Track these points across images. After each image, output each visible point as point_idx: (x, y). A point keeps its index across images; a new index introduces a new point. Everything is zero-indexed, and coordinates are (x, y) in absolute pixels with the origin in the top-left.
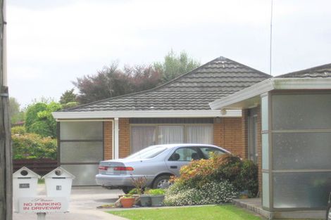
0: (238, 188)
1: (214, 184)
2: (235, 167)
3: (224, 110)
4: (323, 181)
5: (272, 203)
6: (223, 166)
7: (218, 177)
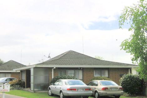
0: (21, 86)
1: (17, 86)
2: (20, 82)
3: (16, 71)
4: (43, 85)
5: (34, 89)
6: (18, 82)
7: (17, 84)
